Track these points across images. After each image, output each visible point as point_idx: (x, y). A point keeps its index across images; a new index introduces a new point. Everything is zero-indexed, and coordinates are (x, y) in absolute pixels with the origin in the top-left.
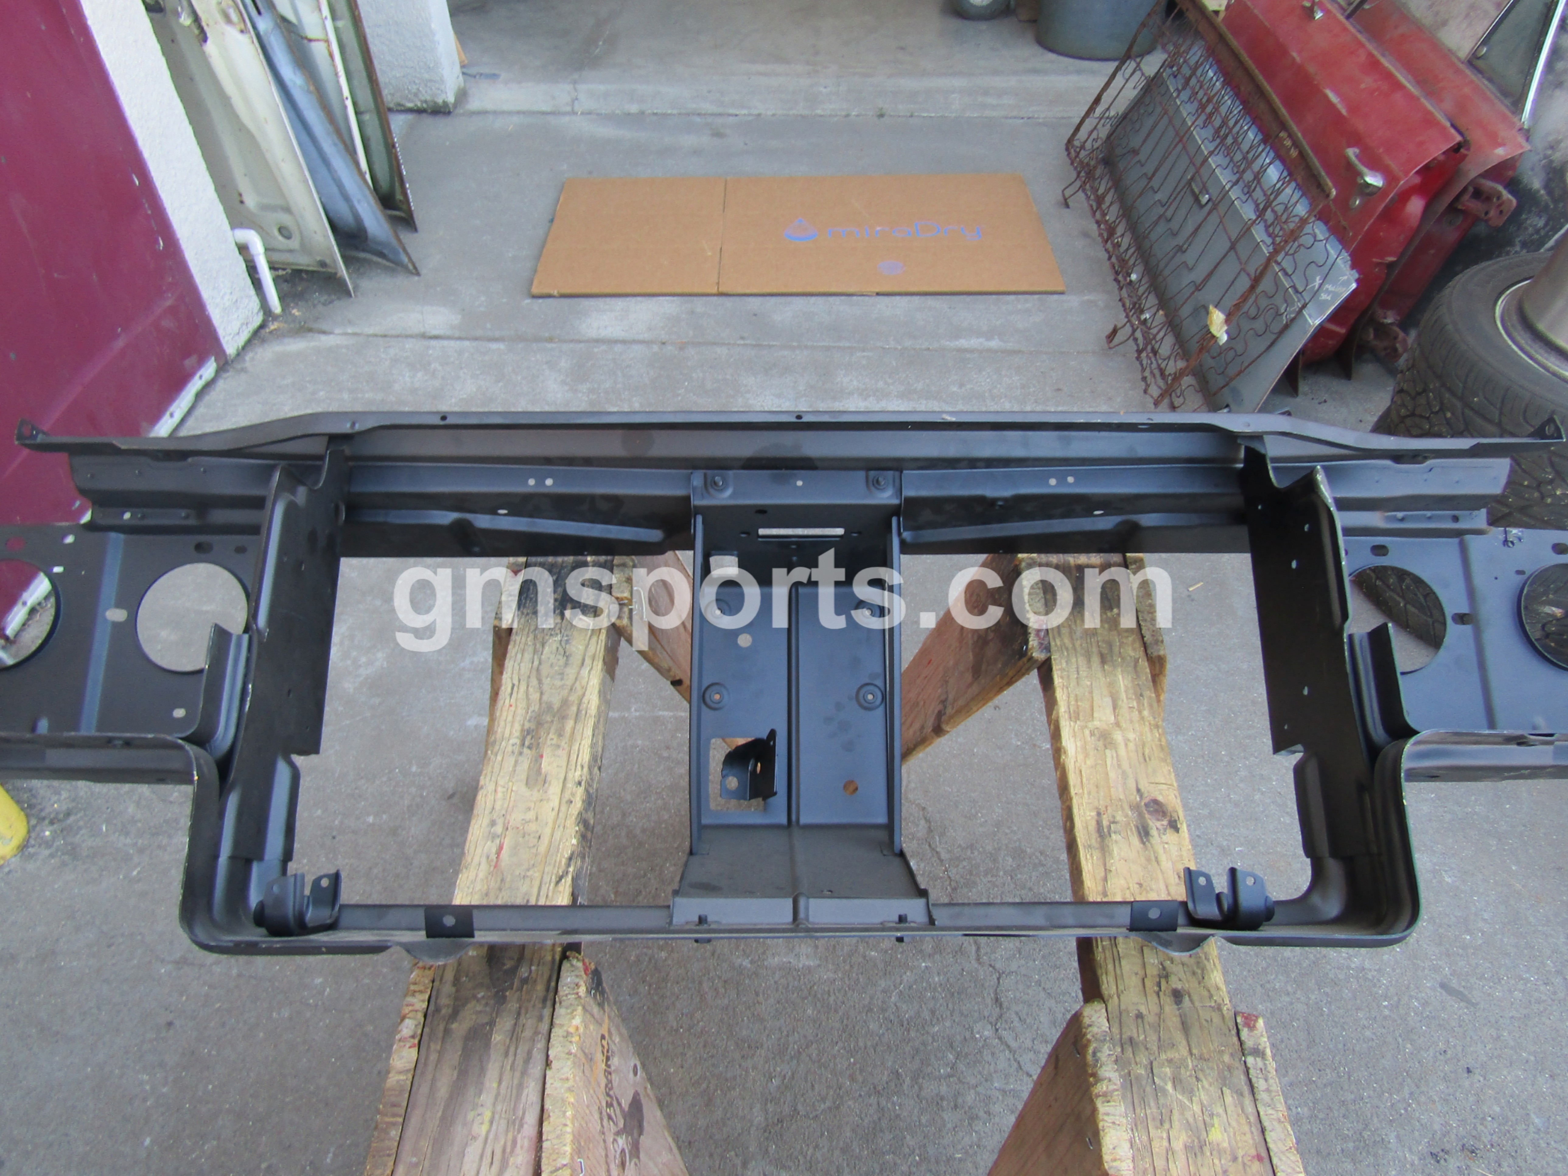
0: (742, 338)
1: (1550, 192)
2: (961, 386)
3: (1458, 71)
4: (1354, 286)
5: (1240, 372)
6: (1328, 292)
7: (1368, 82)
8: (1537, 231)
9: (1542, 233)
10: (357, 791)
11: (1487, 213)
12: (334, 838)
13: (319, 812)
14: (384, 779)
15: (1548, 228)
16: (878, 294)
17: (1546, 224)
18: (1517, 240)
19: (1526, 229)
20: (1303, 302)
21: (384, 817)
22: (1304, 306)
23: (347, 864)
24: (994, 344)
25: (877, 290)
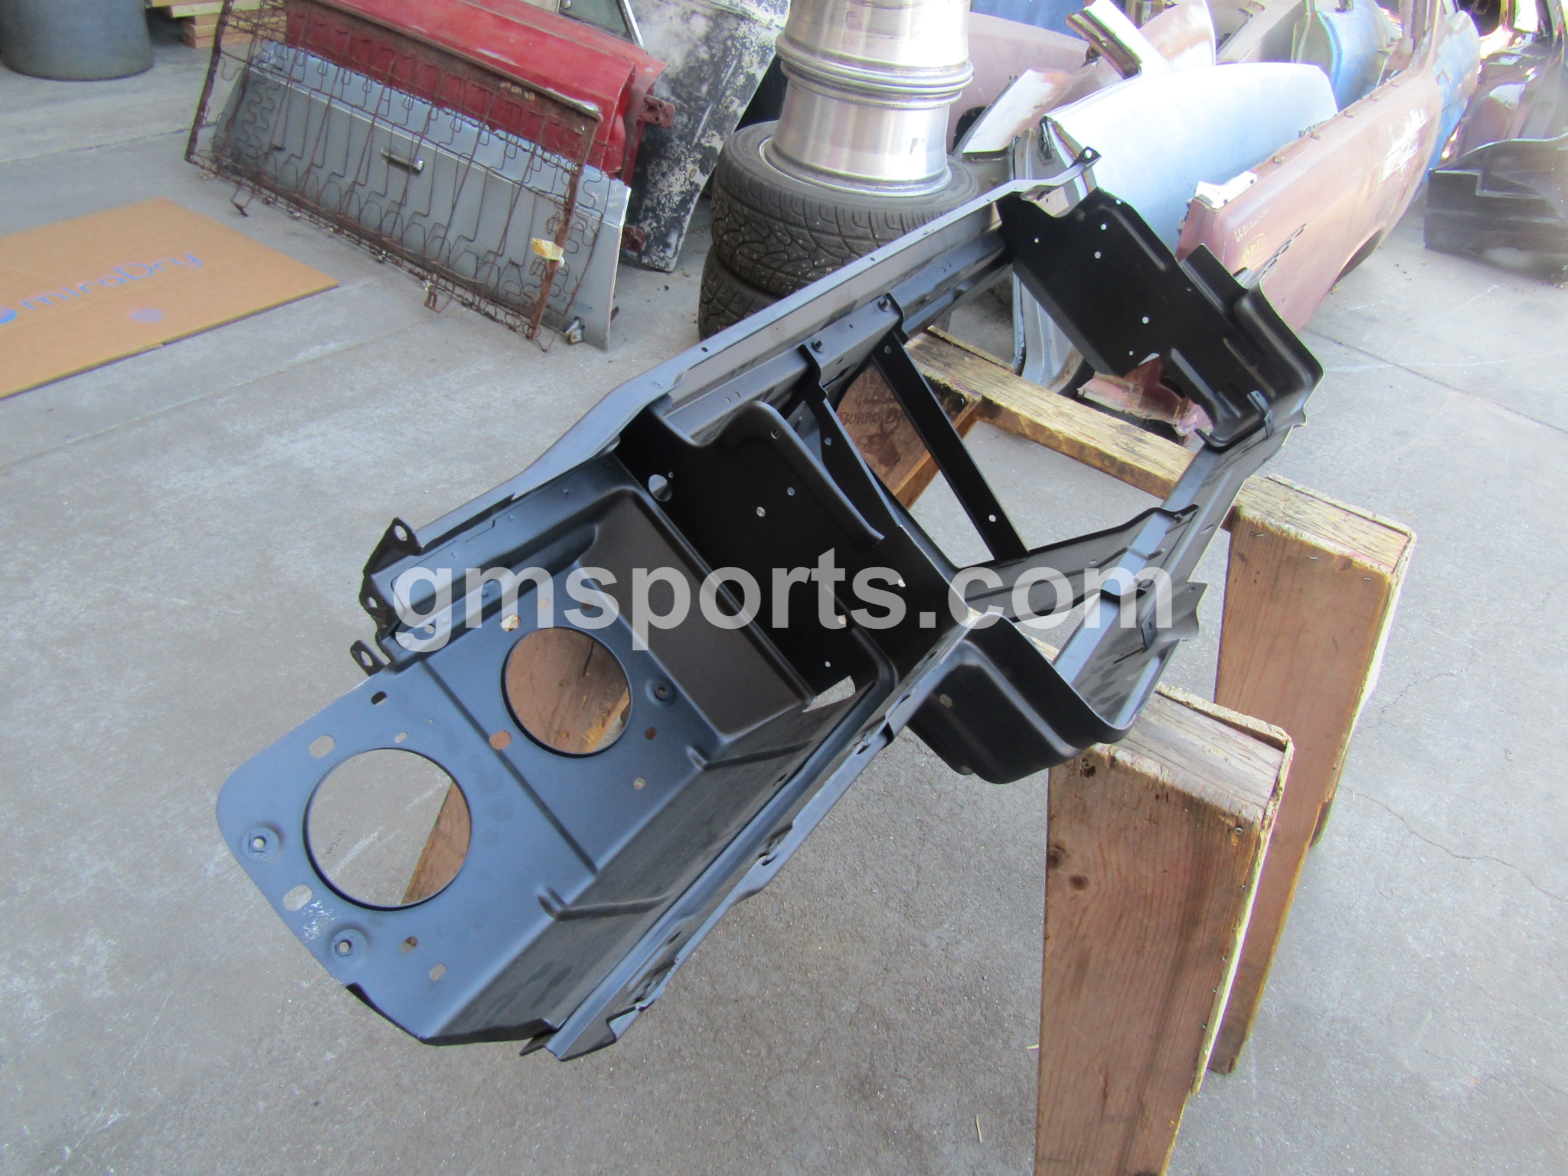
0: (67, 437)
1: (679, 96)
2: (352, 389)
3: (560, 21)
4: (629, 190)
5: (578, 286)
6: (613, 201)
7: (513, 37)
8: (686, 126)
9: (690, 126)
10: (274, 1053)
11: (657, 119)
12: (317, 1104)
13: (262, 1105)
14: (288, 1018)
15: (692, 122)
16: (165, 344)
17: (689, 119)
18: (674, 136)
19: (675, 126)
20: (599, 215)
21: (341, 1041)
22: (602, 216)
23: (367, 1105)
24: (332, 346)
25: (163, 339)
